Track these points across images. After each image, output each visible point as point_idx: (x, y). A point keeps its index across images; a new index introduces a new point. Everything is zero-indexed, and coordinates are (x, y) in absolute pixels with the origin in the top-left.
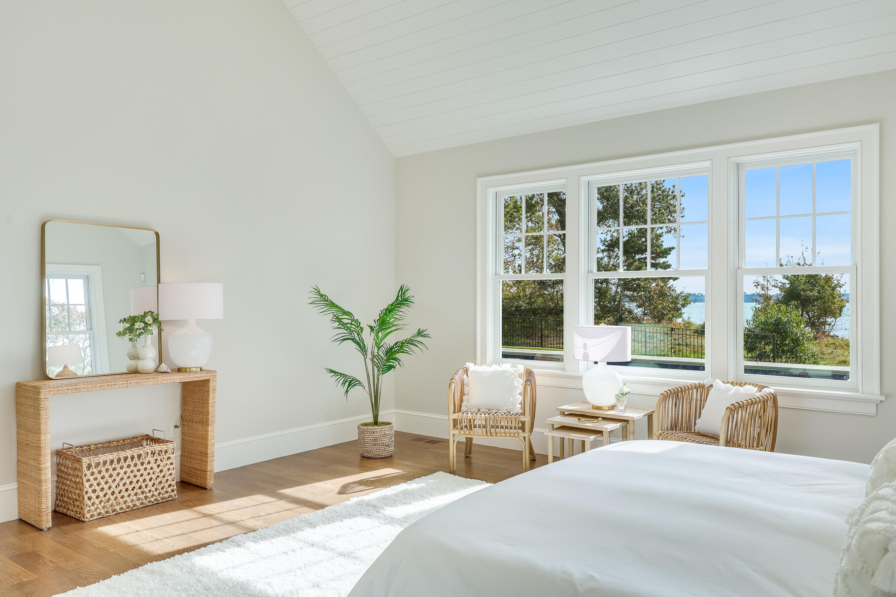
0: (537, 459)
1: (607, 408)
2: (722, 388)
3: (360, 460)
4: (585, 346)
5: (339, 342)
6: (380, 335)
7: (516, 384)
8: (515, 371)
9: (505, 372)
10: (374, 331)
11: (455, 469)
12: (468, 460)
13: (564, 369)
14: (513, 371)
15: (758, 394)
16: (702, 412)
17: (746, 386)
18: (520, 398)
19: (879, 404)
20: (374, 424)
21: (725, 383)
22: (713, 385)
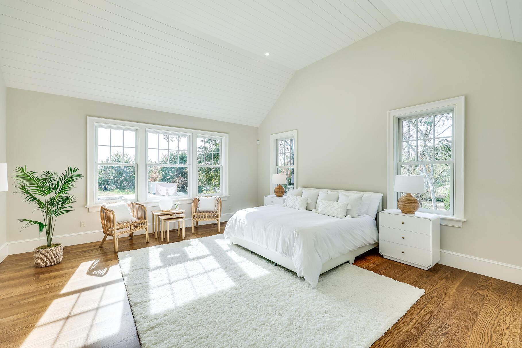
0: (133, 238)
1: (169, 211)
7: (128, 209)
13: (137, 201)
14: (126, 204)
15: (215, 198)
16: (198, 206)
17: (212, 197)
18: (132, 214)
19: (228, 197)
20: (48, 246)
21: (204, 197)
22: (200, 198)
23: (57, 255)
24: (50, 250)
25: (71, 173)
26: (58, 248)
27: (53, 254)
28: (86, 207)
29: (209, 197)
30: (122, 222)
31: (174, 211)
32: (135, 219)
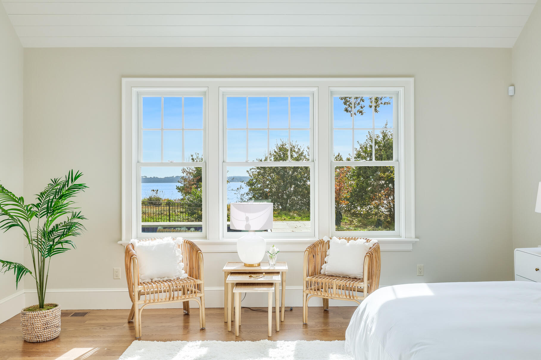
0: (191, 313)
1: (257, 265)
2: (339, 242)
3: (24, 344)
4: (247, 219)
5: (5, 229)
6: (50, 219)
7: (177, 254)
8: (175, 243)
9: (168, 245)
10: (38, 216)
11: (141, 335)
12: (131, 325)
13: (206, 238)
14: (174, 243)
15: (367, 244)
16: (326, 259)
17: (359, 240)
18: (182, 265)
19: (414, 244)
20: (40, 307)
21: (340, 239)
22: (331, 240)
23: (46, 326)
24: (36, 316)
25: (72, 181)
26: (48, 313)
27: (40, 323)
28: (119, 242)
29: (352, 239)
30: (159, 279)
31: (264, 268)
32: (186, 275)
